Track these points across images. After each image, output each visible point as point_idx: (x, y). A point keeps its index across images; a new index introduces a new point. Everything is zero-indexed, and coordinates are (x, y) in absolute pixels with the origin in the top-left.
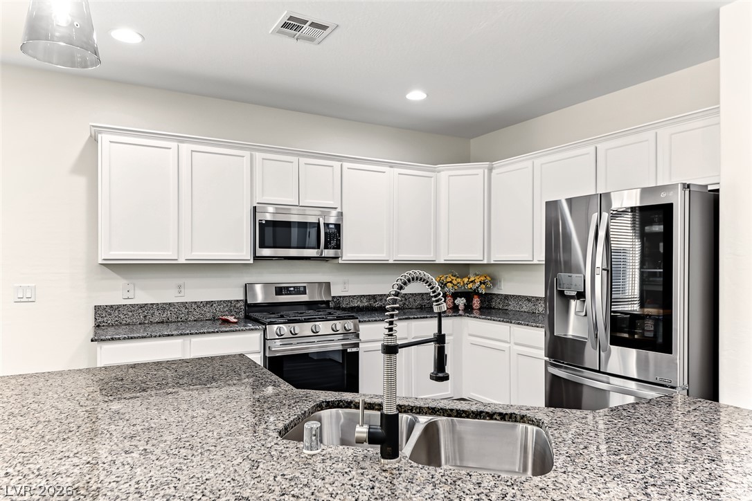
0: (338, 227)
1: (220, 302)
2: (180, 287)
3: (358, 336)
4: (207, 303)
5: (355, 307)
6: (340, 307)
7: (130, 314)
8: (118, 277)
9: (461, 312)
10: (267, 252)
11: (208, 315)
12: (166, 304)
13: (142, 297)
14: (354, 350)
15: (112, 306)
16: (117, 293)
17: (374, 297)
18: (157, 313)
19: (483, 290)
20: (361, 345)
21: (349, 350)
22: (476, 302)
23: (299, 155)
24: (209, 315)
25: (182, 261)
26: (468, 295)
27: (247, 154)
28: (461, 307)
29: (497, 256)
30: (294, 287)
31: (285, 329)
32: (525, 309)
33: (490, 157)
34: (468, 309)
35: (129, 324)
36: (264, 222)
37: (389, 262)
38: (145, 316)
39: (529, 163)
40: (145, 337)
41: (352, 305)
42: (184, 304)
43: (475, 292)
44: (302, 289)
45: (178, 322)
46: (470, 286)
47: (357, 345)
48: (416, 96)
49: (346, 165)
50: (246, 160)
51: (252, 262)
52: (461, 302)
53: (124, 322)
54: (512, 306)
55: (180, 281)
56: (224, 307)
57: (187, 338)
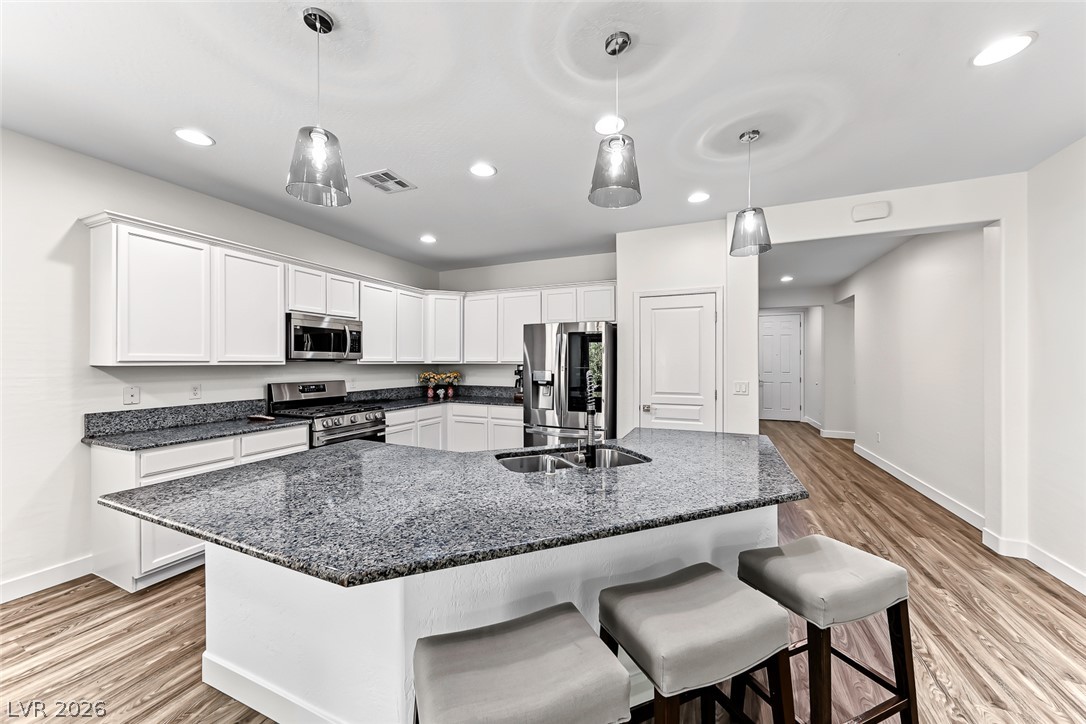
0: (359, 333)
2: (195, 389)
3: (384, 423)
6: (357, 401)
7: (136, 420)
8: (117, 380)
9: (441, 400)
11: (228, 415)
14: (382, 434)
15: (110, 414)
16: (116, 398)
17: (376, 391)
19: (455, 383)
20: (387, 429)
22: (450, 392)
23: (327, 271)
24: (230, 416)
25: (214, 363)
26: (446, 387)
27: (281, 264)
28: (442, 396)
29: (469, 358)
30: (315, 386)
31: (329, 422)
32: (485, 395)
33: (463, 288)
34: (446, 398)
35: (133, 432)
36: (299, 328)
38: (155, 422)
39: (495, 296)
40: (195, 440)
42: (202, 407)
43: (450, 385)
44: (322, 387)
45: (195, 425)
46: (448, 380)
47: (383, 430)
48: (428, 239)
49: (363, 283)
50: (279, 270)
51: (284, 363)
52: (441, 392)
53: (128, 430)
54: (475, 393)
55: (195, 383)
57: (238, 438)
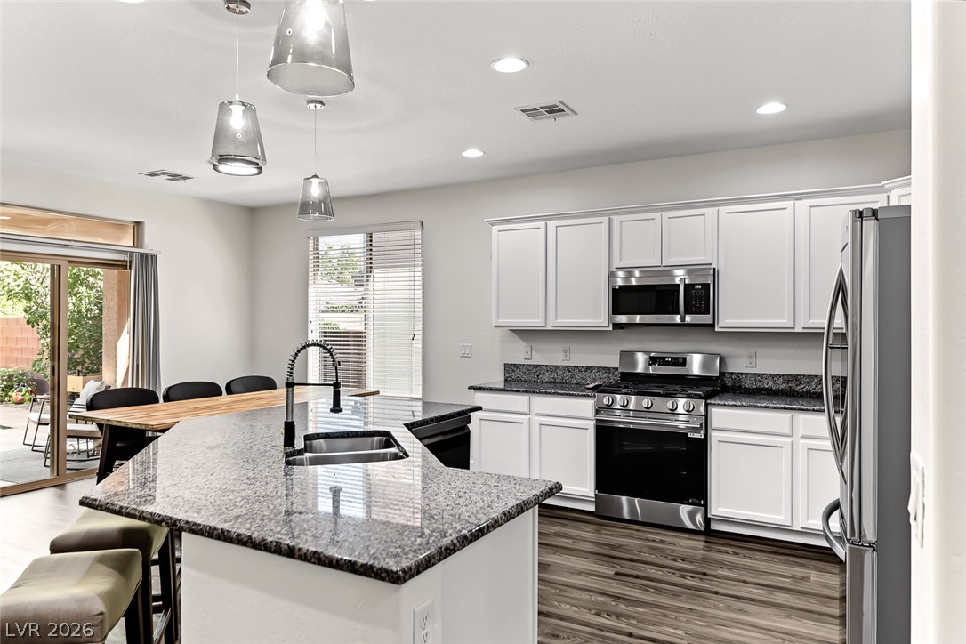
0: (706, 286)
1: (599, 369)
2: (565, 351)
4: (588, 368)
5: (764, 389)
6: (740, 387)
7: (528, 372)
8: (521, 341)
10: (623, 319)
12: (554, 366)
13: (538, 359)
14: (700, 436)
15: (515, 365)
16: (520, 354)
18: (547, 374)
21: (689, 435)
23: (663, 210)
25: (550, 327)
27: (606, 219)
30: (671, 358)
35: (526, 381)
36: (617, 287)
37: (796, 330)
38: (538, 376)
41: (759, 385)
42: (568, 368)
44: (681, 361)
49: (724, 210)
50: (605, 226)
51: (611, 328)
55: (566, 346)
56: (603, 374)
